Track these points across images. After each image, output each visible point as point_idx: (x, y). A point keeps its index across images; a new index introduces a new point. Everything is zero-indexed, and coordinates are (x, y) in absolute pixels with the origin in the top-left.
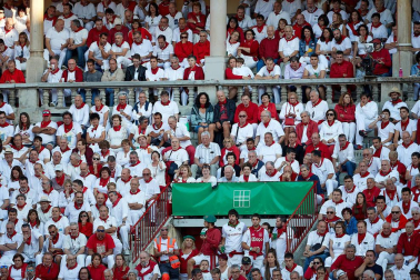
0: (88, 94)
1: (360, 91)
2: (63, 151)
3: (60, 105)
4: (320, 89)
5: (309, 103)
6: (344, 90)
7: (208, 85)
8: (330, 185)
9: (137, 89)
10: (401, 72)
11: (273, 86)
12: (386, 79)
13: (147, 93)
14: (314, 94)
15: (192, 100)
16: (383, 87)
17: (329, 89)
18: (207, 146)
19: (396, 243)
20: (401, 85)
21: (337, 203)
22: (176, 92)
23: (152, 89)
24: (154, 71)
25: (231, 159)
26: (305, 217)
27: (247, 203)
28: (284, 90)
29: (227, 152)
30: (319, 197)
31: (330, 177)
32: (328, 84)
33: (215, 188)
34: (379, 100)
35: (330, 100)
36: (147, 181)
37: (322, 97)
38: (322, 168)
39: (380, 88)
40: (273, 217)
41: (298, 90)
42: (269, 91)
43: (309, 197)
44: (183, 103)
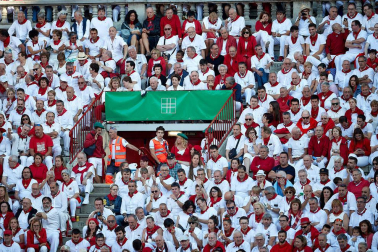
0: (30, 11)
1: (274, 8)
3: (4, 21)
4: (239, 7)
5: (229, 19)
6: (260, 7)
7: (138, 3)
8: (249, 94)
9: (73, 6)
13: (83, 10)
15: (122, 16)
16: (295, 5)
17: (247, 7)
18: (134, 58)
19: (306, 146)
20: (312, 2)
21: (254, 109)
22: (109, 9)
23: (87, 6)
25: (158, 70)
26: (226, 121)
27: (173, 110)
28: (206, 8)
30: (239, 104)
31: (251, 87)
32: (246, 2)
33: (144, 96)
34: (291, 17)
35: (247, 17)
36: (83, 89)
37: (240, 13)
38: (246, 79)
39: (292, 6)
40: (197, 122)
41: (219, 8)
42: (192, 8)
43: (228, 104)
44: (116, 19)
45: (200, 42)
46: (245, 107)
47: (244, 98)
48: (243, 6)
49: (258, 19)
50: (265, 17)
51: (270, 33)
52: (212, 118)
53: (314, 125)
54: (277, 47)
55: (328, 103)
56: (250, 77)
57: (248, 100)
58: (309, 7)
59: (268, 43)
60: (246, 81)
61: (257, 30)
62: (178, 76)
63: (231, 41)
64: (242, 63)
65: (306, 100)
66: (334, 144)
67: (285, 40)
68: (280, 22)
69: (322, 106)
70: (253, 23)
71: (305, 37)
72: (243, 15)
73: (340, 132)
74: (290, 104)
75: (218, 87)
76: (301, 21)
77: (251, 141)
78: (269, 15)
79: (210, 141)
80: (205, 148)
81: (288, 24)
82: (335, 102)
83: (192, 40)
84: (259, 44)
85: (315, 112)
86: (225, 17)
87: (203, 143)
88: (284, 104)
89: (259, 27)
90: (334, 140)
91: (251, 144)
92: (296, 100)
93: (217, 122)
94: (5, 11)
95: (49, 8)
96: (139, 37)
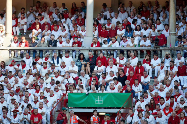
0: (32, 52)
1: (152, 53)
2: (20, 78)
3: (19, 57)
4: (135, 52)
6: (145, 52)
7: (85, 49)
8: (139, 95)
9: (53, 50)
10: (171, 45)
11: (114, 50)
12: (164, 48)
13: (58, 52)
14: (132, 54)
15: (77, 56)
16: (163, 52)
17: (139, 52)
20: (171, 50)
21: (142, 102)
22: (71, 52)
23: (60, 51)
24: (61, 43)
25: (95, 82)
26: (127, 108)
27: (101, 102)
28: (119, 52)
29: (92, 79)
31: (141, 92)
32: (138, 50)
33: (87, 95)
34: (161, 57)
35: (139, 57)
36: (57, 91)
37: (136, 56)
38: (138, 87)
39: (161, 52)
40: (113, 108)
41: (125, 52)
42: (112, 52)
43: (129, 100)
44: (74, 57)
45: (115, 69)
46: (137, 101)
47: (137, 97)
48: (137, 52)
49: (144, 58)
50: (148, 57)
51: (150, 65)
52: (121, 106)
53: (171, 110)
54: (153, 72)
55: (178, 100)
56: (140, 86)
57: (139, 98)
58: (169, 53)
59: (149, 70)
60: (138, 89)
61: (144, 64)
62: (104, 86)
63: (131, 68)
64: (137, 80)
65: (167, 98)
66: (181, 120)
67: (158, 69)
68: (156, 59)
69: (176, 101)
70: (142, 60)
71: (167, 67)
72: (137, 56)
73: (184, 115)
74: (159, 100)
75: (124, 91)
76: (166, 60)
77: (140, 118)
78: (150, 56)
79: (120, 118)
80: (117, 121)
81: (159, 61)
82: (182, 99)
83: (111, 68)
85: (172, 104)
86: (128, 57)
87: (116, 118)
88: (156, 100)
89: (145, 62)
90: (181, 118)
91: (140, 120)
92: (163, 98)
93: (123, 108)
94: (19, 52)
95: (41, 51)
96: (85, 66)
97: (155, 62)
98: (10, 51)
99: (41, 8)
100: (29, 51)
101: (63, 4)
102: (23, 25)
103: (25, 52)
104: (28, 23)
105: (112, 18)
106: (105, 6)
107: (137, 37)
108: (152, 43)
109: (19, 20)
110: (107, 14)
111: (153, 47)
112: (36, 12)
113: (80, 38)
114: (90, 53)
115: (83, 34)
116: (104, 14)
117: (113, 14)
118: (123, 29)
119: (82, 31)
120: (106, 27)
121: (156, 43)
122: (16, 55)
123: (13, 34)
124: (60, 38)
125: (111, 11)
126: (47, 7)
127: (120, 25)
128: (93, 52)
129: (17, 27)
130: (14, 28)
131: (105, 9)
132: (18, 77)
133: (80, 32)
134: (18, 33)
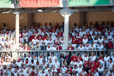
0: (31, 53)
1: (105, 53)
6: (100, 53)
7: (63, 51)
9: (44, 52)
13: (47, 53)
15: (59, 55)
16: (111, 52)
17: (96, 53)
18: (64, 68)
22: (55, 53)
24: (49, 47)
28: (84, 53)
32: (96, 51)
34: (110, 56)
35: (97, 56)
39: (110, 53)
41: (88, 53)
42: (80, 53)
44: (57, 56)
48: (95, 52)
51: (103, 61)
54: (105, 65)
56: (97, 74)
59: (103, 64)
70: (98, 57)
83: (79, 62)
84: (100, 64)
94: (24, 54)
95: (37, 53)
96: (64, 62)
97: (106, 59)
98: (18, 53)
99: (36, 26)
100: (29, 53)
101: (50, 23)
102: (26, 36)
103: (27, 53)
104: (29, 36)
105: (80, 32)
106: (75, 24)
107: (95, 44)
108: (104, 47)
109: (23, 34)
110: (77, 29)
111: (105, 50)
112: (34, 29)
113: (60, 44)
114: (67, 53)
115: (62, 42)
116: (75, 29)
117: (80, 30)
118: (86, 38)
119: (61, 40)
120: (76, 38)
121: (107, 47)
122: (21, 55)
123: (20, 42)
124: (49, 45)
125: (79, 28)
126: (40, 25)
127: (85, 36)
128: (68, 53)
129: (22, 38)
130: (20, 38)
131: (75, 26)
132: (23, 69)
133: (61, 41)
134: (23, 42)
